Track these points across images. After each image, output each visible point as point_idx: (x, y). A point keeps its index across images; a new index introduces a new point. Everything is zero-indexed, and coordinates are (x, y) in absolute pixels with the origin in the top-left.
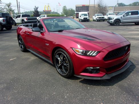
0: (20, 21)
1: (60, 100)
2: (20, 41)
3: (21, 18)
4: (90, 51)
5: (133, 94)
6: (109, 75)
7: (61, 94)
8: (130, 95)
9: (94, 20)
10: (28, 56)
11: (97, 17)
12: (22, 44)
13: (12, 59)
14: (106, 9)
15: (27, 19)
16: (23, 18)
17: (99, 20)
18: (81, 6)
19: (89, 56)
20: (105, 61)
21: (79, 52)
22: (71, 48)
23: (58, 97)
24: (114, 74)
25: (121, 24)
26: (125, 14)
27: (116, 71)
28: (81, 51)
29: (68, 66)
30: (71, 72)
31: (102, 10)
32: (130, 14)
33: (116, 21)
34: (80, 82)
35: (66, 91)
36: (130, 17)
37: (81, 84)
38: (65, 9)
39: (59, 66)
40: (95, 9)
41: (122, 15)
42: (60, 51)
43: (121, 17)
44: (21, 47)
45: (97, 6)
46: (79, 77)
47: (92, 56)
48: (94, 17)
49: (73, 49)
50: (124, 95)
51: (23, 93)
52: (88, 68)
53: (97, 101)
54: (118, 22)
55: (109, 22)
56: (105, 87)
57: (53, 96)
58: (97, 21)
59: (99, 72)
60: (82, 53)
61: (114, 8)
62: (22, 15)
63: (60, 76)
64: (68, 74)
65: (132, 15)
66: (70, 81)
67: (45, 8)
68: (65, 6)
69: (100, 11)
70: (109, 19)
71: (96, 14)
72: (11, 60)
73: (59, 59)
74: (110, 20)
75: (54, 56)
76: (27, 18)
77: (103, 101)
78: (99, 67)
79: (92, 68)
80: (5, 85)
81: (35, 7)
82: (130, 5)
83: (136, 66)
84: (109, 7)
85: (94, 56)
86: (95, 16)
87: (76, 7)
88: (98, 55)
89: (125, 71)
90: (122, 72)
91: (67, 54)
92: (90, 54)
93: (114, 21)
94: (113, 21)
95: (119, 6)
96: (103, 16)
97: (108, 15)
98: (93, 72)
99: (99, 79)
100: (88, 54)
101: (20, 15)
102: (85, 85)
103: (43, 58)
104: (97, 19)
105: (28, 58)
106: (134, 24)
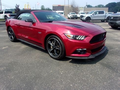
0: (3, 17)
1: (57, 76)
2: (9, 32)
3: (4, 14)
4: (79, 36)
5: (112, 68)
6: (93, 55)
7: (57, 72)
8: (110, 69)
9: (69, 18)
10: (19, 45)
11: (71, 15)
12: (12, 35)
13: (5, 48)
14: (78, 9)
15: (9, 16)
16: (6, 14)
17: (72, 18)
18: (57, 6)
19: (78, 40)
20: (91, 44)
21: (70, 37)
22: (64, 34)
23: (56, 74)
24: (97, 55)
25: (91, 21)
26: (94, 13)
27: (98, 53)
28: (72, 36)
29: (60, 49)
30: (63, 54)
31: (75, 10)
32: (98, 13)
33: (88, 19)
34: (70, 62)
35: (60, 69)
36: (98, 16)
37: (71, 64)
38: (43, 8)
39: (51, 50)
40: (69, 9)
41: (92, 14)
42: (53, 37)
43: (91, 16)
44: (11, 38)
45: (70, 6)
46: (70, 57)
47: (80, 40)
48: (68, 15)
49: (65, 34)
50: (105, 69)
51: (23, 73)
52: (78, 50)
53: (87, 74)
54: (89, 19)
55: (82, 19)
56: (91, 65)
57: (50, 73)
58: (71, 19)
59: (86, 53)
60: (73, 37)
61: (84, 8)
62: (5, 11)
63: (52, 59)
64: (60, 56)
65: (99, 14)
66: (61, 62)
67: (25, 6)
68: (43, 6)
69: (74, 11)
70: (82, 16)
71: (71, 13)
72: (3, 48)
73: (51, 44)
74: (83, 18)
75: (47, 42)
76: (9, 14)
77: (91, 74)
78: (86, 49)
79: (80, 49)
80: (5, 68)
81: (16, 5)
82: (96, 7)
83: (109, 50)
84: (80, 8)
85: (82, 40)
86: (70, 15)
87: (53, 6)
88: (86, 38)
89: (104, 53)
90: (101, 54)
91: (59, 39)
92: (79, 39)
93: (86, 18)
94: (84, 18)
95: (87, 7)
96: (76, 15)
97: (80, 14)
98: (81, 53)
99: (86, 58)
100: (77, 38)
101: (3, 12)
102: (75, 64)
103: (35, 45)
104: (71, 17)
105: (20, 47)
106: (100, 21)
